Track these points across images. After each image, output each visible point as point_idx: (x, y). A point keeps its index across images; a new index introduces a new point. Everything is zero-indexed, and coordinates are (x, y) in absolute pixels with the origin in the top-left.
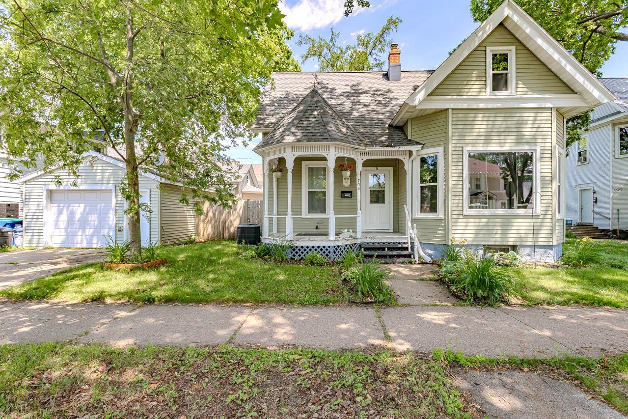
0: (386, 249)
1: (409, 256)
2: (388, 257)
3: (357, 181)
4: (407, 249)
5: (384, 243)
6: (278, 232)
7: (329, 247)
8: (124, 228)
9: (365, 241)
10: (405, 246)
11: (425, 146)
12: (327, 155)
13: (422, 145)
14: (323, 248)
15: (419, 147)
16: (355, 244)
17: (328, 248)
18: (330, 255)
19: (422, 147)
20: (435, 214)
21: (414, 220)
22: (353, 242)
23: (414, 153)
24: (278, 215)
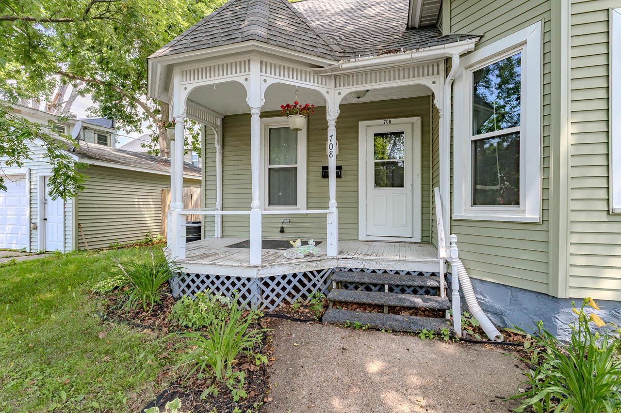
0: (386, 287)
1: (439, 313)
2: (386, 310)
3: (329, 138)
4: (436, 290)
5: (385, 272)
6: (223, 236)
7: (249, 280)
8: (38, 225)
9: (343, 264)
10: (431, 283)
11: (483, 40)
12: (246, 79)
13: (477, 39)
14: (236, 281)
15: (468, 45)
16: (319, 272)
17: (246, 282)
18: (249, 297)
19: (476, 45)
20: (513, 208)
21: (455, 224)
22: (314, 267)
23: (456, 61)
24: (223, 209)
